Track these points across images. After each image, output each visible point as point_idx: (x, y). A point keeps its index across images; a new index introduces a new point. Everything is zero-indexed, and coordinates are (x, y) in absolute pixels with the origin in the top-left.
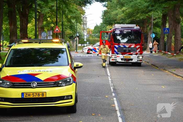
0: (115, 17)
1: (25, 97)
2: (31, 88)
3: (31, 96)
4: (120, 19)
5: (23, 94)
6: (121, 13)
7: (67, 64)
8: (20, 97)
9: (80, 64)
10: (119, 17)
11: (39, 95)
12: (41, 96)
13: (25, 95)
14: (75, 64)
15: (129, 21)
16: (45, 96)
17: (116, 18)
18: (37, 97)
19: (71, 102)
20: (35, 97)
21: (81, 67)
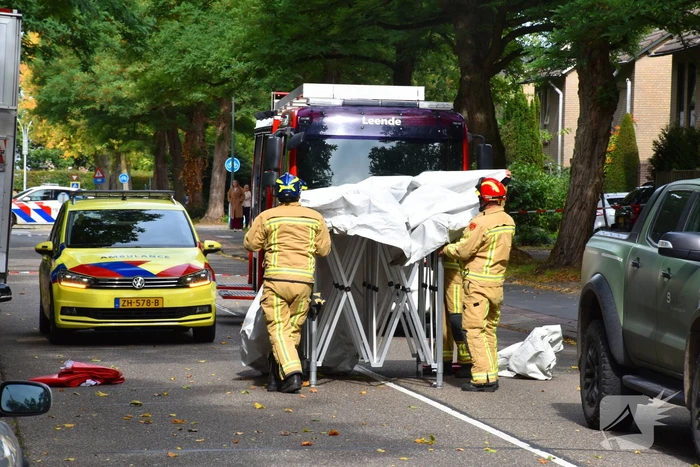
0: (89, 92)
1: (121, 307)
2: (134, 288)
3: (134, 306)
4: (110, 98)
5: (117, 300)
6: (111, 78)
7: (193, 243)
8: (112, 306)
9: (217, 245)
10: (107, 93)
11: (149, 302)
12: (152, 306)
13: (121, 303)
14: (207, 244)
15: (142, 109)
16: (160, 306)
17: (92, 94)
18: (145, 306)
19: (209, 318)
20: (140, 307)
21: (217, 250)
